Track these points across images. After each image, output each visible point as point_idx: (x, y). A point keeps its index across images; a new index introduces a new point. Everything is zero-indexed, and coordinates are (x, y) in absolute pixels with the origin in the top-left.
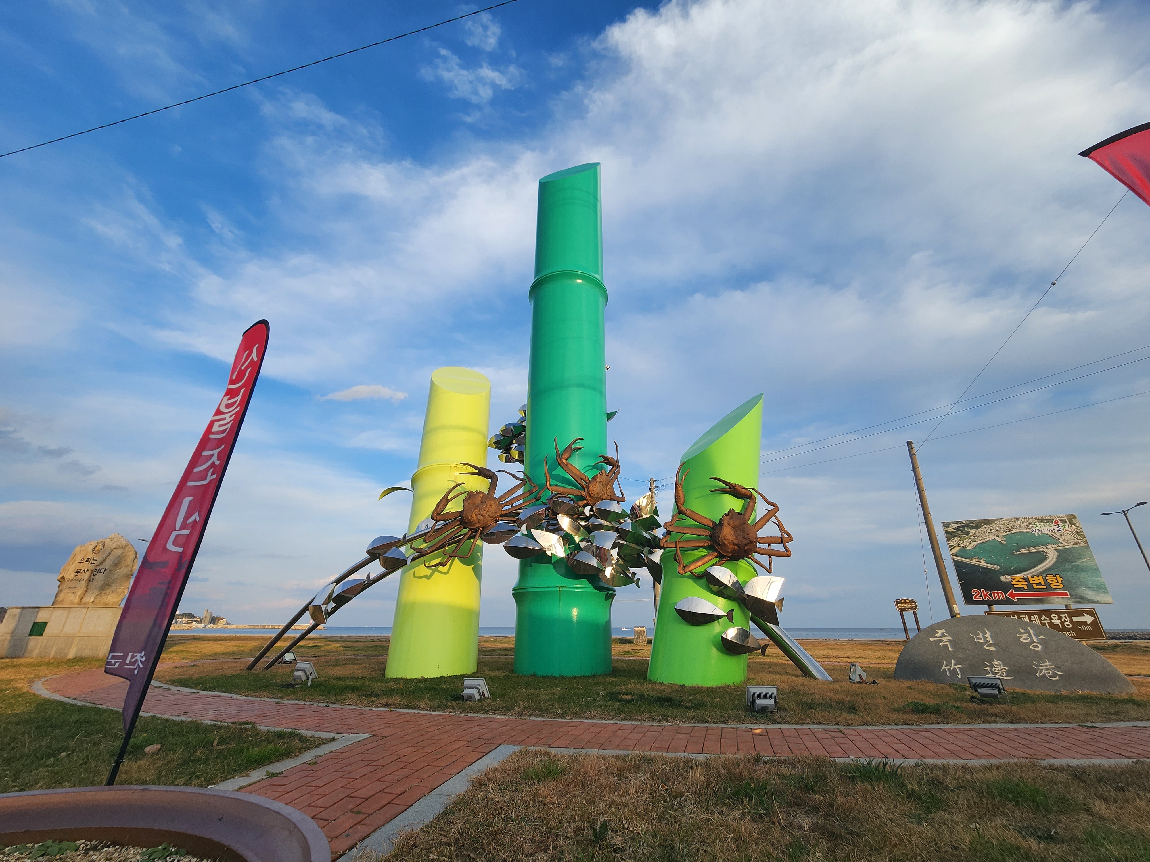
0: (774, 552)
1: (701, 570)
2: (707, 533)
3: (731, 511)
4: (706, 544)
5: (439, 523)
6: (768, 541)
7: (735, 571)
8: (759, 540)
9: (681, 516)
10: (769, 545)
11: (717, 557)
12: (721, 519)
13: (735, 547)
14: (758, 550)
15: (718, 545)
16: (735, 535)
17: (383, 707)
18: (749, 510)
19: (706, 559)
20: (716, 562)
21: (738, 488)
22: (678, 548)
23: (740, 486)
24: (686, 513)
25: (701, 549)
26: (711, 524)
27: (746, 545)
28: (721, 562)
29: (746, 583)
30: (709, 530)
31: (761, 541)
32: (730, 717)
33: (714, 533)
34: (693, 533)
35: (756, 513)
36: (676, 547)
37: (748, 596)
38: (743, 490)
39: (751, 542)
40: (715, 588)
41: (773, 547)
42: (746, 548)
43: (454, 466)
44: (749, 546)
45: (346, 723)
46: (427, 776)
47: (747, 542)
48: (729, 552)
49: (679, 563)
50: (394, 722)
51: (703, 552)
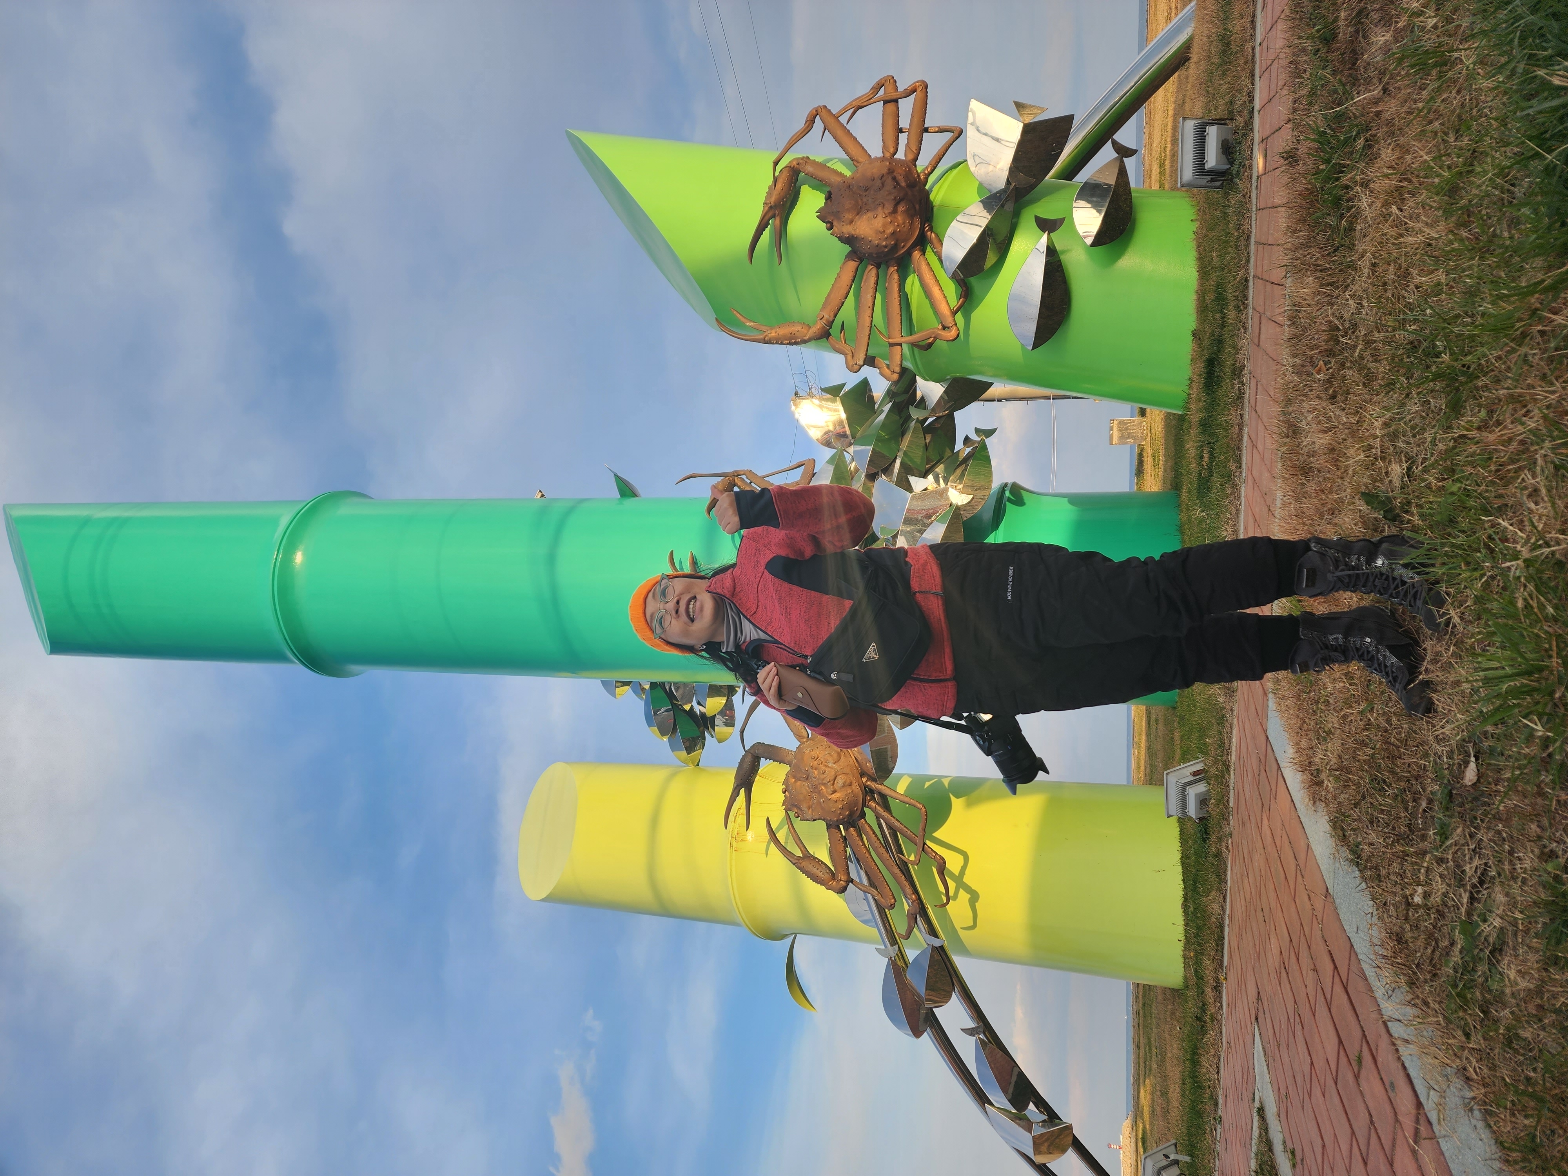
0: (916, 120)
1: (951, 290)
2: (871, 273)
3: (822, 215)
4: (896, 276)
5: (853, 875)
6: (891, 132)
7: (953, 212)
8: (888, 155)
9: (835, 330)
10: (901, 131)
11: (923, 253)
12: (840, 239)
13: (901, 208)
14: (911, 157)
15: (895, 247)
16: (875, 208)
17: (1220, 997)
18: (821, 174)
19: (928, 276)
20: (935, 253)
21: (773, 199)
22: (903, 340)
23: (769, 194)
24: (827, 320)
25: (908, 288)
26: (852, 265)
27: (898, 183)
28: (935, 241)
29: (981, 187)
30: (866, 267)
31: (892, 150)
32: (1239, 226)
33: (870, 255)
34: (870, 304)
35: (831, 160)
36: (901, 345)
37: (1008, 182)
38: (779, 186)
39: (891, 171)
40: (991, 258)
41: (904, 123)
42: (903, 184)
43: (734, 844)
44: (900, 178)
45: (1241, 1080)
46: (1309, 903)
47: (889, 184)
48: (911, 224)
49: (935, 338)
50: (1240, 972)
51: (913, 284)
